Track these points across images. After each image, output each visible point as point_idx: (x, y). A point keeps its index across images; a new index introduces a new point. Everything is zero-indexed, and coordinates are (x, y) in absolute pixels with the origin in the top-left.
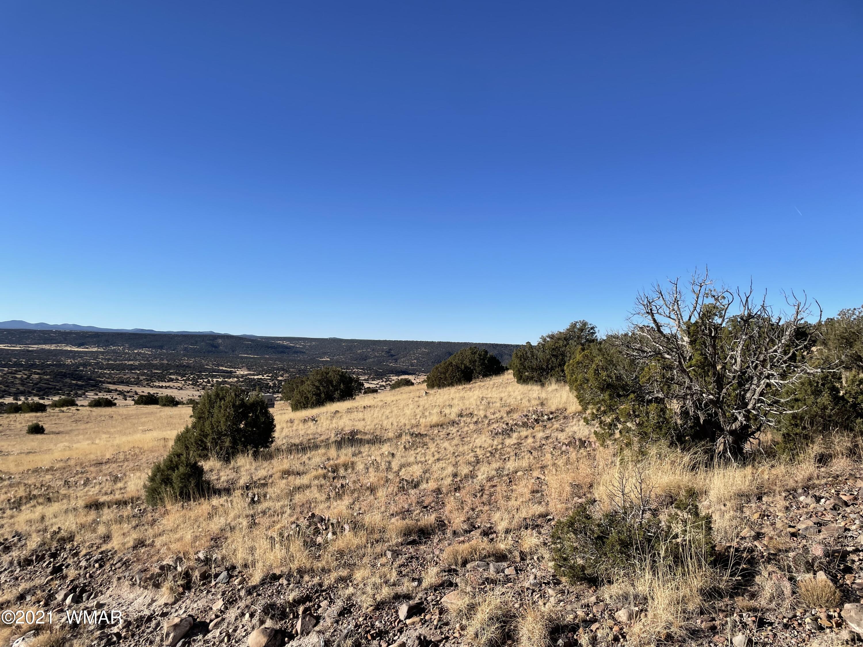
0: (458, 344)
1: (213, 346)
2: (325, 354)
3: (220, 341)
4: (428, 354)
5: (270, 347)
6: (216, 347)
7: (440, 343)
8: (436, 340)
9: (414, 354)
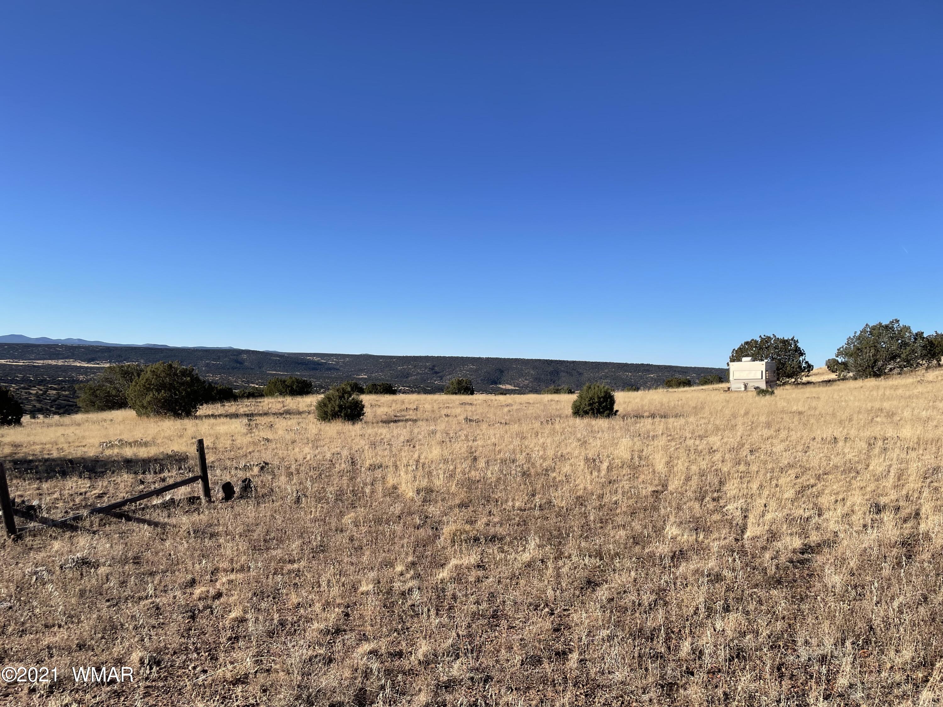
0: (509, 360)
1: (237, 362)
2: (362, 371)
3: (245, 356)
4: (476, 371)
5: (300, 363)
6: (241, 363)
7: (488, 359)
8: (484, 356)
9: (461, 371)
